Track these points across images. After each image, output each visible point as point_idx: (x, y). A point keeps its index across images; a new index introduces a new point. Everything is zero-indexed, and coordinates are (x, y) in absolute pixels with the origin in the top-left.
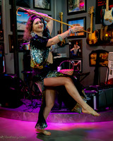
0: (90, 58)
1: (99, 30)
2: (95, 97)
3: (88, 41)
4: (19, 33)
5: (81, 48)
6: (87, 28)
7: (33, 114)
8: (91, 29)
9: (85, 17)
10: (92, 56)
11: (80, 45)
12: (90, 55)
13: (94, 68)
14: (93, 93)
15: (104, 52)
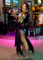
1: (36, 6)
2: (34, 31)
4: (6, 7)
6: (32, 5)
7: (11, 37)
9: (31, 1)
10: (33, 16)
13: (34, 20)
14: (34, 29)
15: (38, 14)
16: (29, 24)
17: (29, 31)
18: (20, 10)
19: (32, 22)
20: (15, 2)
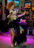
0: (32, 16)
2: (33, 30)
3: (32, 10)
5: (29, 13)
8: (33, 6)
9: (31, 2)
10: (33, 15)
11: (29, 11)
12: (32, 15)
13: (33, 20)
14: (33, 29)
16: (29, 23)
17: (28, 30)
18: (21, 10)
19: (31, 21)
20: (16, 3)
